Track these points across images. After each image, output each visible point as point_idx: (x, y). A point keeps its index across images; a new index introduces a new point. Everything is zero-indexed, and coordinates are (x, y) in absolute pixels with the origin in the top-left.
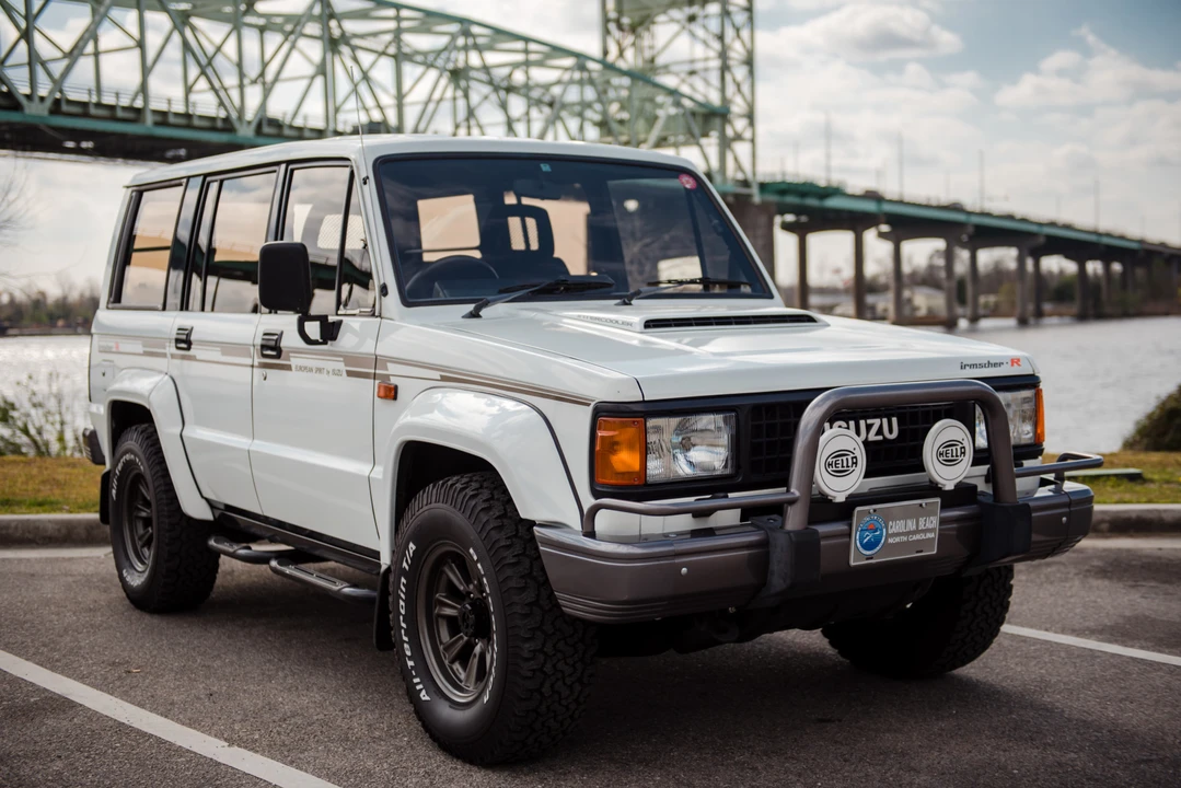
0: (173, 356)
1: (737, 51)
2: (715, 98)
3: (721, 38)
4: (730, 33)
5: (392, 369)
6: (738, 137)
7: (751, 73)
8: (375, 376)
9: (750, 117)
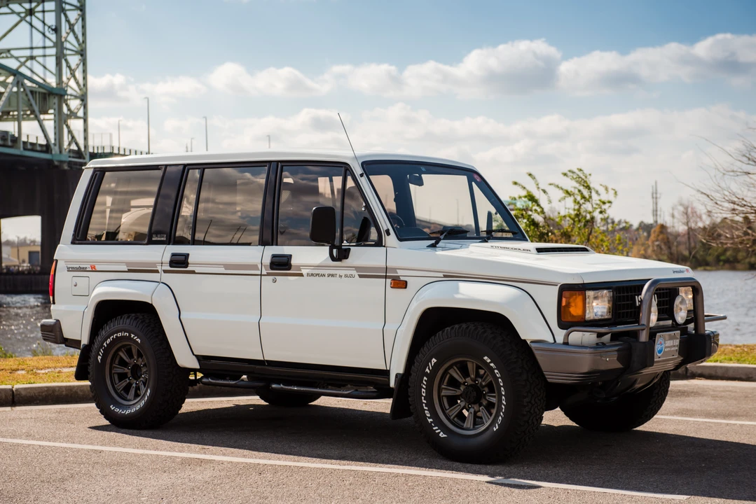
0: (165, 271)
1: (71, 43)
2: (52, 81)
3: (57, 30)
4: (65, 27)
5: (400, 273)
6: (73, 115)
7: (84, 62)
8: (386, 277)
9: (83, 98)
